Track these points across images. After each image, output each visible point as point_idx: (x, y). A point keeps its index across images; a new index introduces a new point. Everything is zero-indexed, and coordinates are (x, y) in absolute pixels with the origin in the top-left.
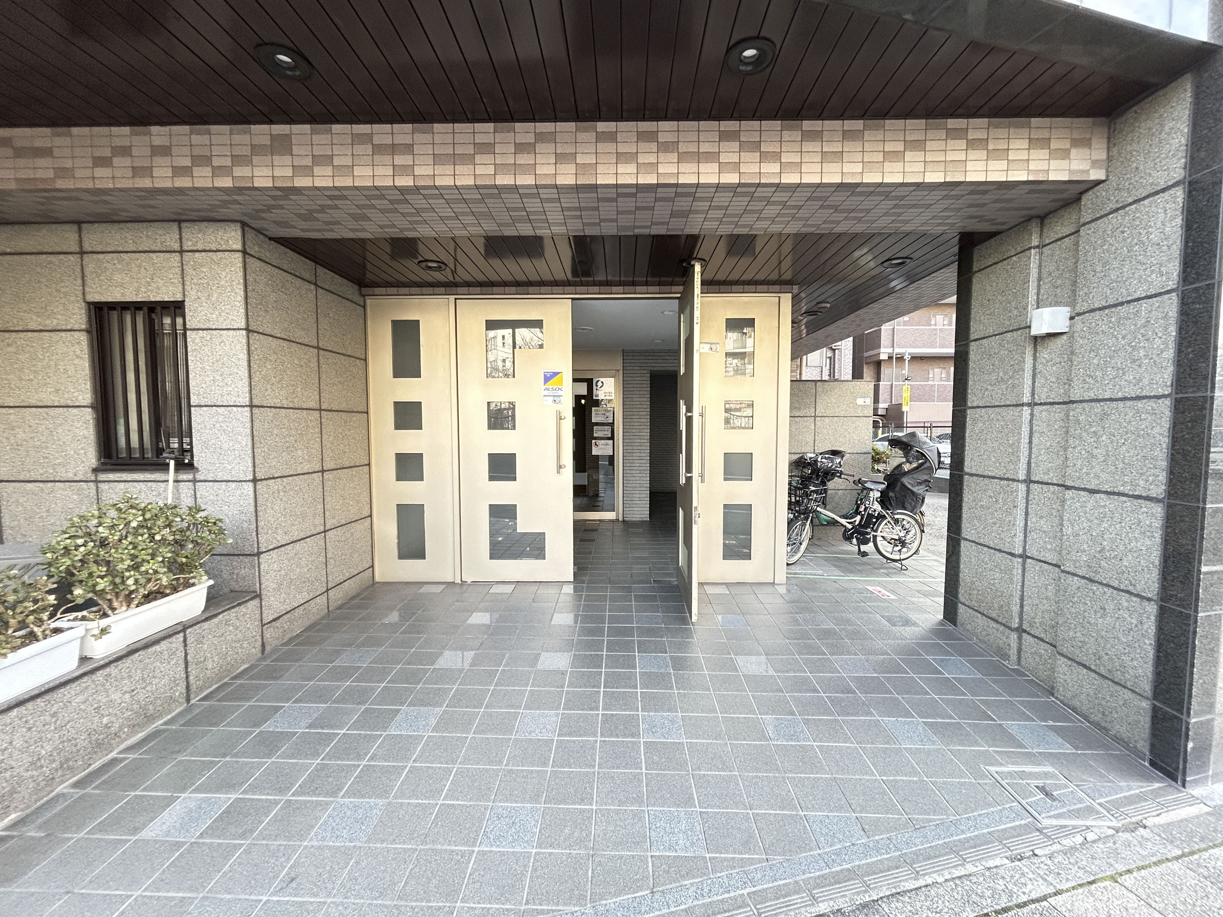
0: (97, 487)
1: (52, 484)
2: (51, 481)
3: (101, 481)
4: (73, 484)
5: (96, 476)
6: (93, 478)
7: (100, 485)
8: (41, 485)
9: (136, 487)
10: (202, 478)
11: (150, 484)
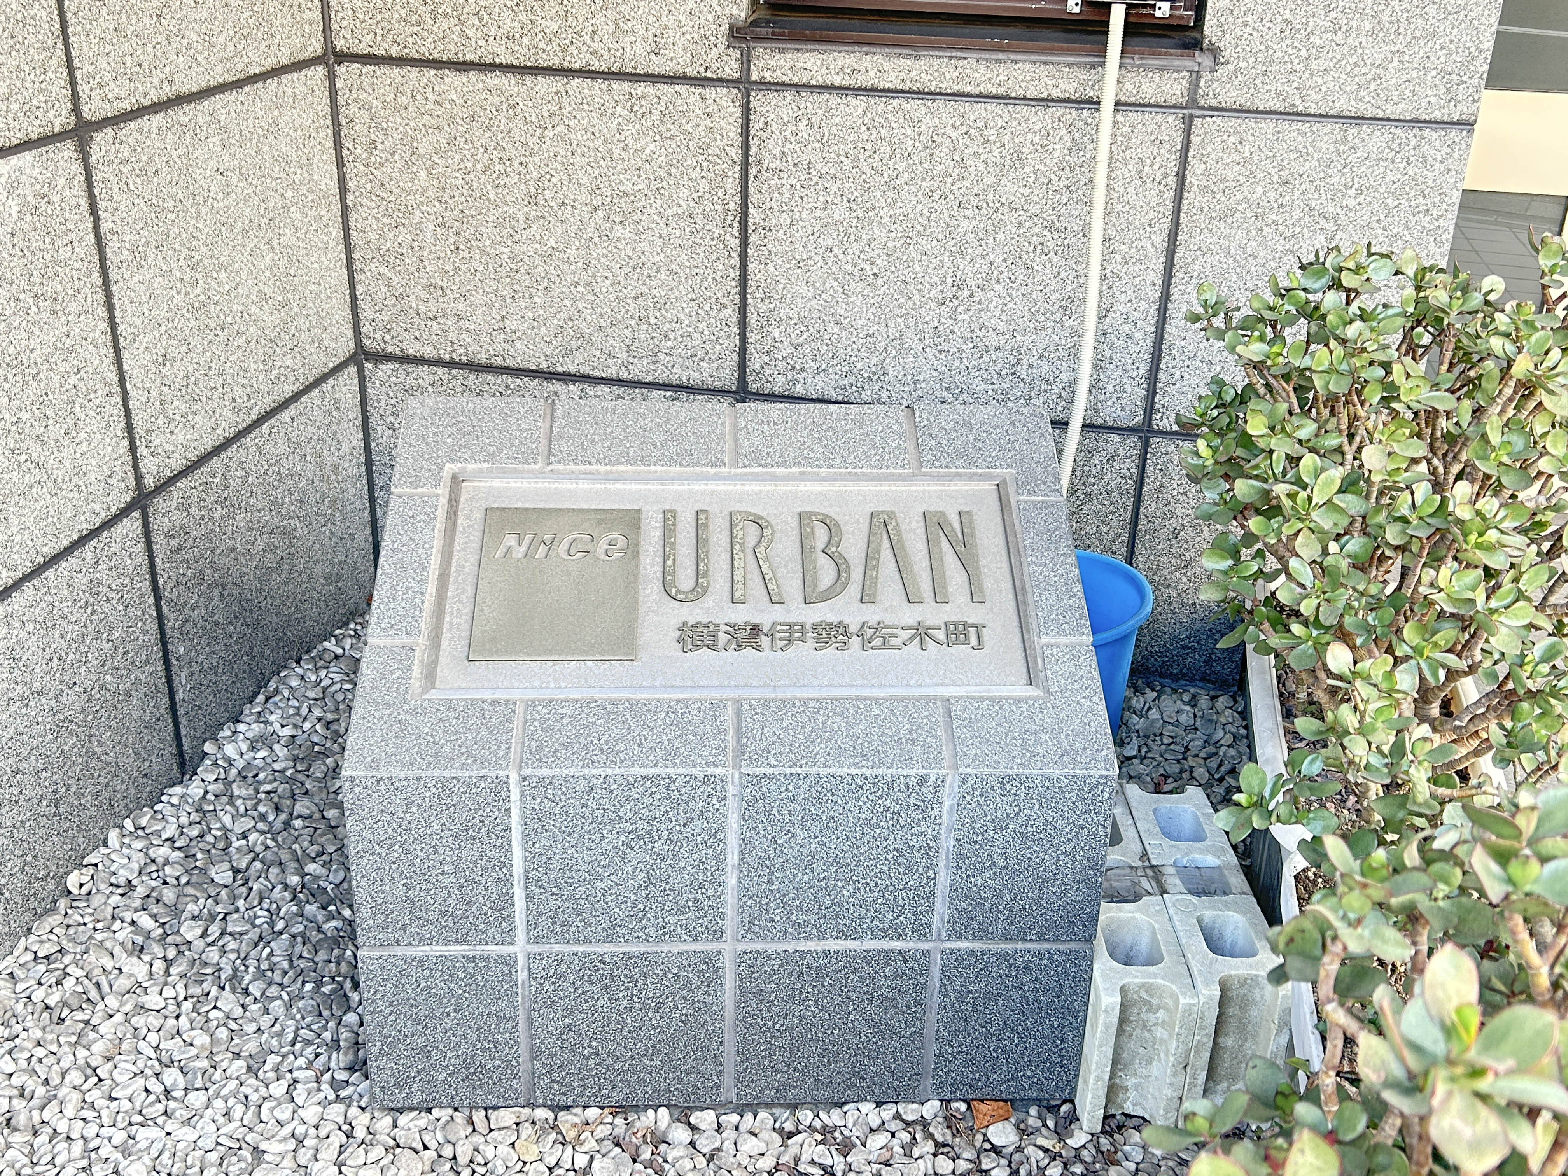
0: (746, 110)
1: (557, 83)
2: (549, 71)
3: (765, 85)
4: (641, 89)
5: (746, 61)
6: (731, 69)
7: (757, 100)
8: (507, 82)
9: (916, 122)
10: (1231, 97)
11: (980, 109)
